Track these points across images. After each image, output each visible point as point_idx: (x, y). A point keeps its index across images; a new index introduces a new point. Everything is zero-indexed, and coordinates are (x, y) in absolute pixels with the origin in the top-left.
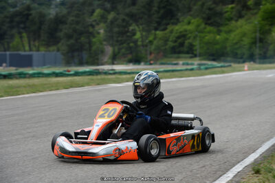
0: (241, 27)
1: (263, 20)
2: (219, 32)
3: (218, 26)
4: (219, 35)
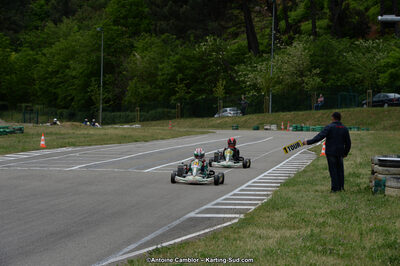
0: (66, 36)
1: (116, 22)
2: (16, 45)
3: (16, 32)
4: (16, 51)
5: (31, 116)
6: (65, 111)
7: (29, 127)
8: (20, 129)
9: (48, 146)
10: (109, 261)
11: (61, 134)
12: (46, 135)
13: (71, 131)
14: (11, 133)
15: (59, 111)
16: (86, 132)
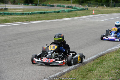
5: (90, 5)
6: (100, 3)
7: (90, 8)
8: (87, 9)
9: (95, 14)
10: (114, 48)
11: (99, 10)
12: (95, 10)
13: (102, 9)
14: (84, 10)
15: (99, 3)
16: (107, 9)
